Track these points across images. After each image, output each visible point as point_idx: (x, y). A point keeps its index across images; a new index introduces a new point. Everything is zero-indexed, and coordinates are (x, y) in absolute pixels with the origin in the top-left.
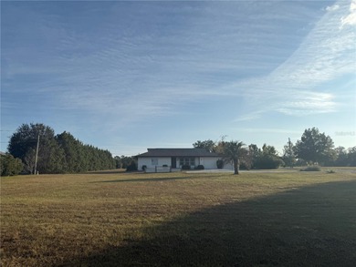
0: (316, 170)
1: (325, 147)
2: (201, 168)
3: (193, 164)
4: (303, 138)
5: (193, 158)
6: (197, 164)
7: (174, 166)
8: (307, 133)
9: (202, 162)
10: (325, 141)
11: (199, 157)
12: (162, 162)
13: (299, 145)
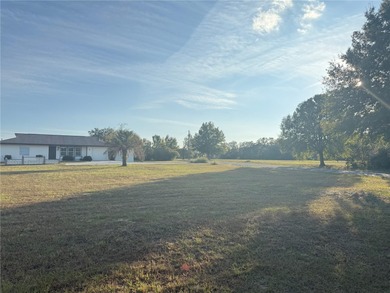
0: (203, 162)
1: (218, 141)
2: (88, 159)
3: (79, 154)
4: (200, 132)
5: (79, 148)
6: (84, 154)
7: (52, 156)
8: (204, 127)
9: (90, 152)
10: (219, 135)
11: (87, 146)
12: (34, 151)
13: (197, 137)
